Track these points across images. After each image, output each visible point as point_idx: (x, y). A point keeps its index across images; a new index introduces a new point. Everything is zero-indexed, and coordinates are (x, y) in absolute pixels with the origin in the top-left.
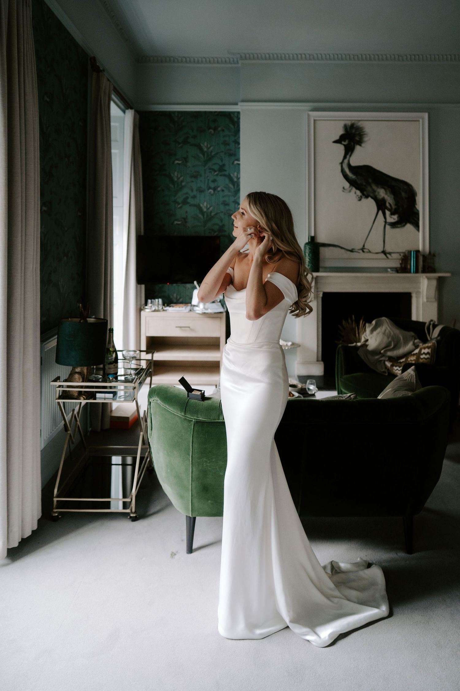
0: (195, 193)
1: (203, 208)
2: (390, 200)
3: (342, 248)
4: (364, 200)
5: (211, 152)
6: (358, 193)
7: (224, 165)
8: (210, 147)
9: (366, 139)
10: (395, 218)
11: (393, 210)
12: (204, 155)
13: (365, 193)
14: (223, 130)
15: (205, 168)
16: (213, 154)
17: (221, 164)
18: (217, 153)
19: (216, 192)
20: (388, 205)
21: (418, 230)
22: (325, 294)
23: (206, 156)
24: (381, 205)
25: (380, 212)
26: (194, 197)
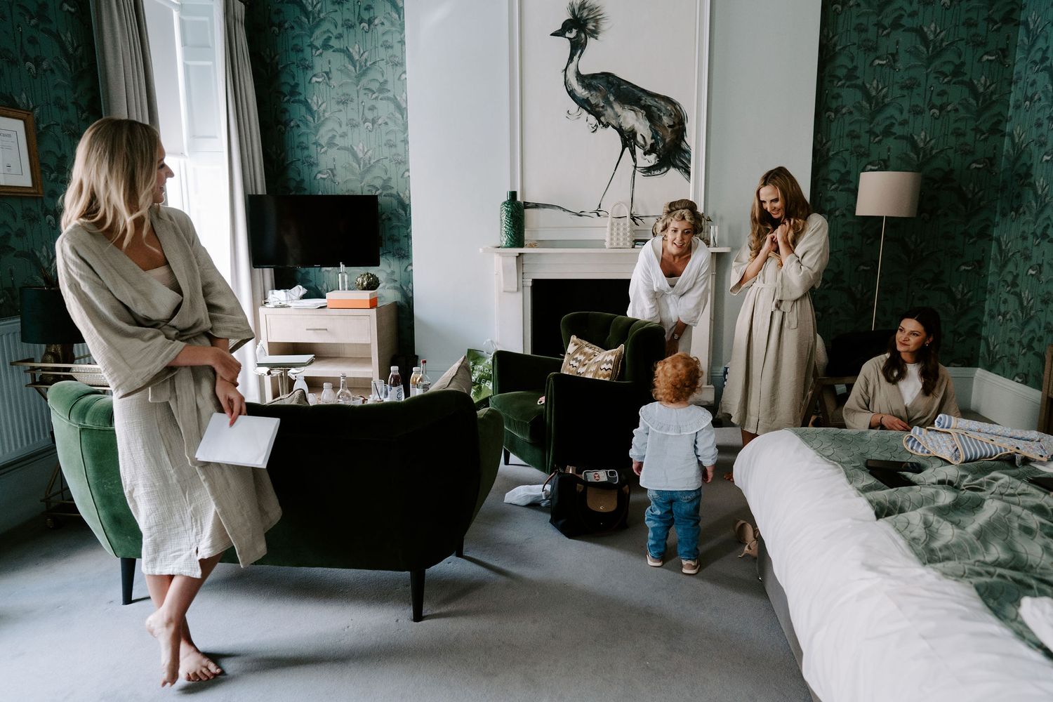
0: (344, 128)
1: (358, 152)
2: (643, 129)
3: (564, 210)
4: (601, 131)
5: (366, 61)
6: (592, 119)
7: (386, 82)
8: (364, 53)
9: (604, 26)
11: (648, 147)
12: (355, 67)
13: (602, 119)
14: (383, 24)
15: (359, 87)
16: (368, 64)
17: (381, 80)
18: (374, 63)
19: (376, 126)
20: (639, 138)
21: (689, 180)
22: (535, 281)
23: (358, 68)
24: (628, 139)
25: (627, 149)
26: (344, 135)
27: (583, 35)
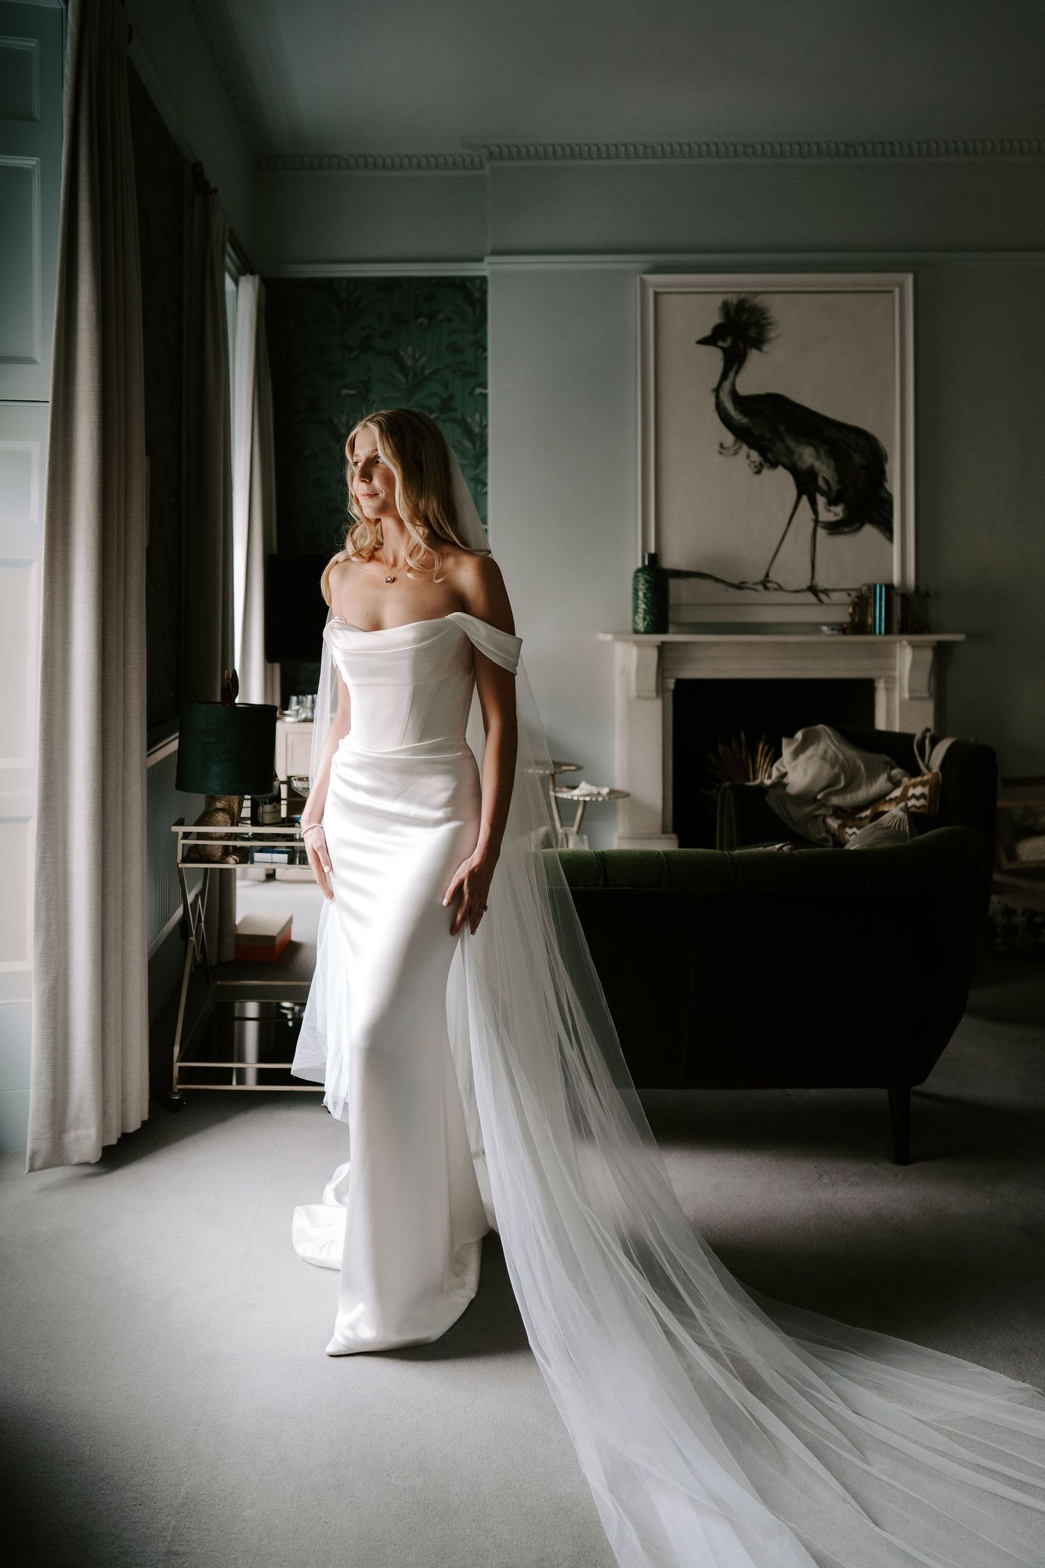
2: (825, 471)
3: (717, 580)
4: (767, 473)
5: (423, 368)
6: (755, 455)
7: (451, 397)
8: (421, 357)
9: (772, 334)
10: (836, 513)
11: (834, 494)
12: (406, 376)
13: (770, 456)
14: (449, 319)
16: (427, 372)
17: (445, 395)
18: (435, 372)
20: (821, 482)
21: (891, 539)
22: (679, 682)
23: (410, 377)
24: (806, 484)
25: (805, 499)
27: (741, 345)
